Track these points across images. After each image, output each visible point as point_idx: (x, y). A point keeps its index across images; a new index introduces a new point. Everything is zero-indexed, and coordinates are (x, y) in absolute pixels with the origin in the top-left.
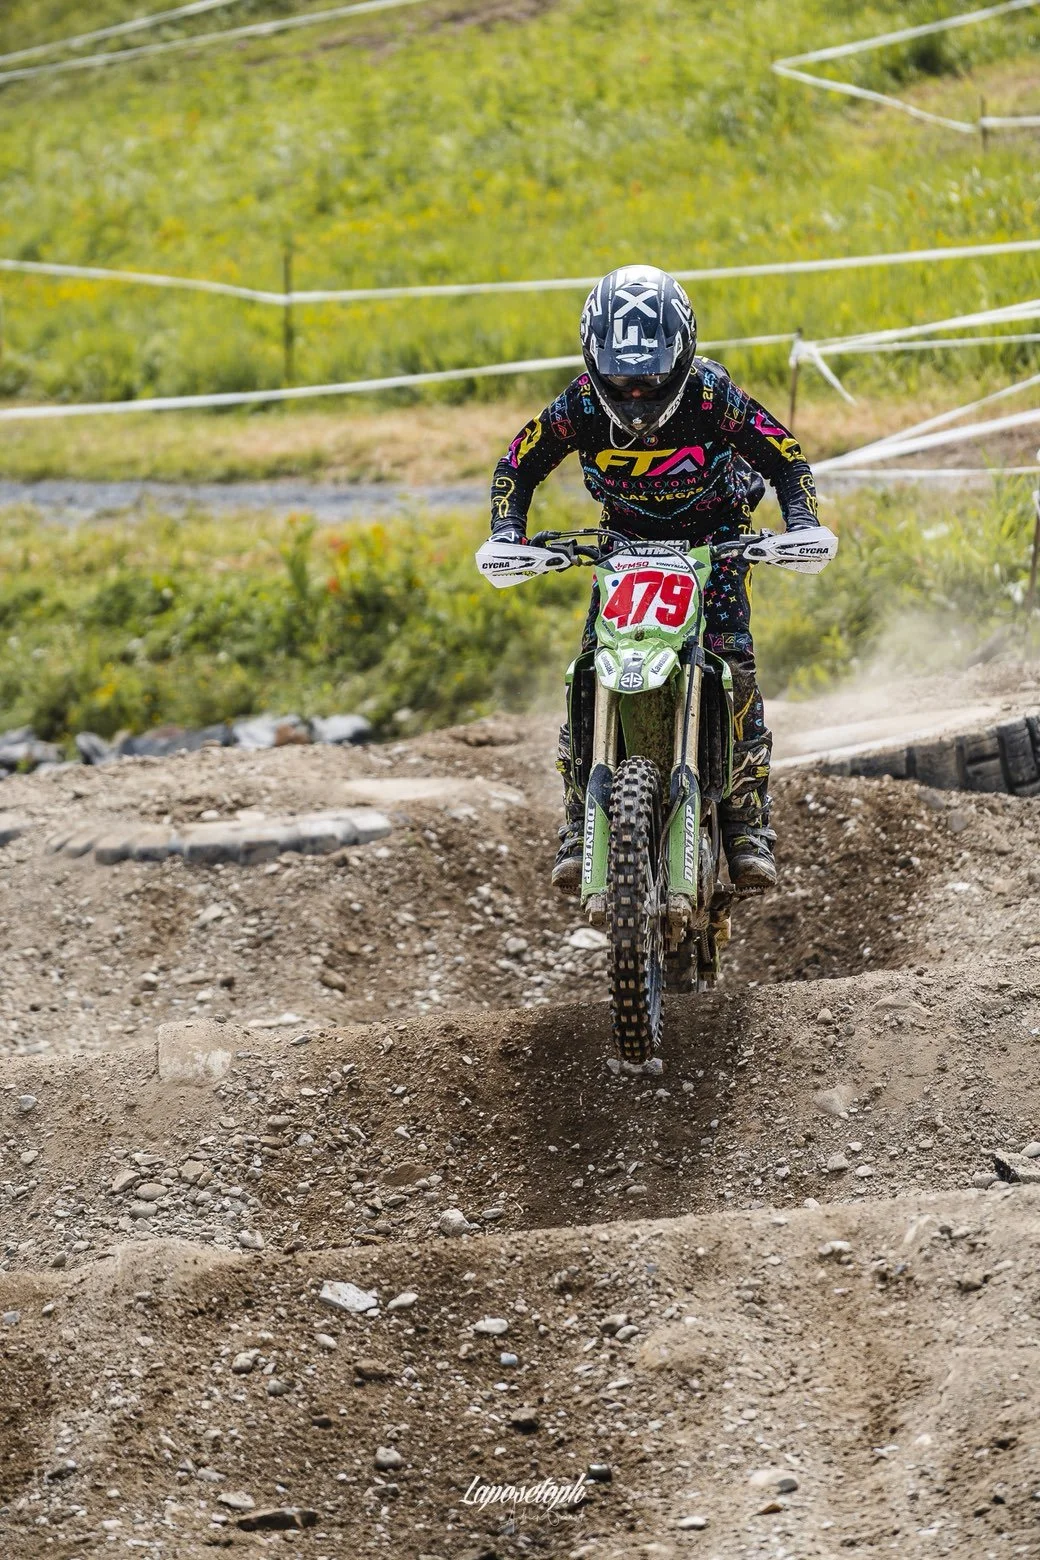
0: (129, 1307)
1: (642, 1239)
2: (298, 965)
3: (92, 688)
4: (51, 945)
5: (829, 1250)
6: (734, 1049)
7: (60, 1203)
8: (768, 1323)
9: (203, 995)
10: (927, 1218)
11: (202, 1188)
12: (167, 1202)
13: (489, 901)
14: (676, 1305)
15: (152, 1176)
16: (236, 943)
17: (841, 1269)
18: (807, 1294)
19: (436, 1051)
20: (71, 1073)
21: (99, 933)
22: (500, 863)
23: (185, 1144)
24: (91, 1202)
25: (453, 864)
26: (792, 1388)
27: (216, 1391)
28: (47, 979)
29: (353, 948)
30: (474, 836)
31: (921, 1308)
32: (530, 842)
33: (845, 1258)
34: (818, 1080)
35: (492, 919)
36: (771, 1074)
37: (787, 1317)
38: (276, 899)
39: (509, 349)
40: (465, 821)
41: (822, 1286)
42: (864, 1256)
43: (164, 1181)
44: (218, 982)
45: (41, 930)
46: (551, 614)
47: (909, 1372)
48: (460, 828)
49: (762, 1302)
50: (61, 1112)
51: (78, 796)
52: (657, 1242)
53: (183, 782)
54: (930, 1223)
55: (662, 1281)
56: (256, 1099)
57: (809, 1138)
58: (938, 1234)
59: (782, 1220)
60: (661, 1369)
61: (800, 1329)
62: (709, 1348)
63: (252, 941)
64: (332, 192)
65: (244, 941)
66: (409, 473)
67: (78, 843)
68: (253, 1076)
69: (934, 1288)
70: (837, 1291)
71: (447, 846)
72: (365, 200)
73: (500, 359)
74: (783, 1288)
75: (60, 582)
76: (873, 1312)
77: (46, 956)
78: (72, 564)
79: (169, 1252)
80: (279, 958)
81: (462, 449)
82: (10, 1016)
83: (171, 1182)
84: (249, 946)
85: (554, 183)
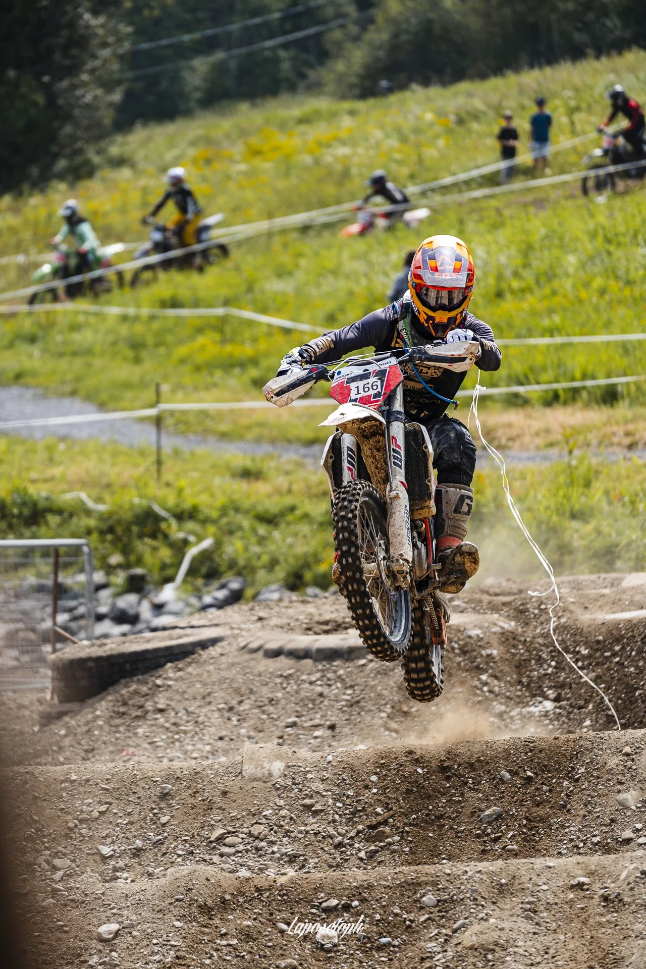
0: (171, 904)
1: (470, 873)
2: (373, 718)
3: (318, 561)
4: (234, 703)
5: (577, 882)
6: (573, 768)
7: (180, 846)
8: (537, 924)
9: (317, 733)
10: (635, 865)
11: (262, 840)
12: (241, 847)
13: (486, 684)
14: (485, 912)
15: (234, 832)
16: (339, 704)
17: (582, 894)
18: (561, 907)
19: (402, 765)
20: (192, 772)
21: (262, 697)
22: (494, 662)
23: (254, 815)
24: (198, 846)
25: (466, 662)
26: (545, 961)
27: (215, 954)
28: (230, 722)
29: (405, 709)
30: (480, 646)
31: (625, 918)
32: (513, 651)
33: (585, 887)
34: (619, 787)
35: (487, 694)
36: (593, 783)
37: (548, 920)
38: (363, 680)
39: (578, 375)
40: (475, 638)
41: (571, 903)
42: (596, 887)
43: (241, 835)
44: (326, 726)
45: (229, 694)
46: (575, 524)
47: (612, 954)
48: (472, 642)
49: (535, 912)
50: (185, 795)
51: (260, 619)
52: (478, 875)
53: (321, 612)
54: (636, 869)
55: (479, 898)
56: (297, 790)
57: (612, 821)
58: (639, 875)
59: (551, 864)
60: (472, 948)
61: (555, 927)
62: (500, 937)
63: (349, 703)
64: (504, 286)
65: (344, 703)
66: (517, 444)
67: (254, 645)
68: (296, 777)
69: (634, 906)
70: (579, 906)
71: (464, 652)
72: (523, 291)
73: (573, 379)
74: (548, 903)
75: (306, 501)
76: (598, 919)
77: (231, 709)
78: (314, 491)
79: (197, 873)
80: (363, 713)
81: (548, 431)
82: (206, 742)
83: (244, 836)
84: (346, 706)
85: (629, 283)
